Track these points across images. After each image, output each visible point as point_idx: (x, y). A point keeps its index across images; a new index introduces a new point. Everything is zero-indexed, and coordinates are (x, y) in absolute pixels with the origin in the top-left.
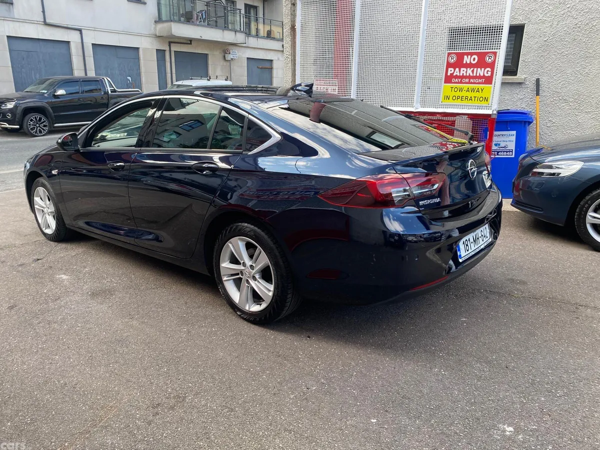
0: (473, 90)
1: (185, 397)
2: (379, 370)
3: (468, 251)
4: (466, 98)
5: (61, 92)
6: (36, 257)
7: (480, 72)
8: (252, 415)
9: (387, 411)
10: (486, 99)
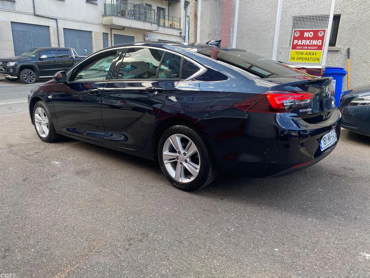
0: (310, 54)
1: (148, 234)
2: (272, 219)
3: (325, 144)
4: (306, 59)
5: (44, 57)
6: (36, 151)
7: (315, 42)
8: (195, 245)
9: (284, 244)
10: (318, 59)
